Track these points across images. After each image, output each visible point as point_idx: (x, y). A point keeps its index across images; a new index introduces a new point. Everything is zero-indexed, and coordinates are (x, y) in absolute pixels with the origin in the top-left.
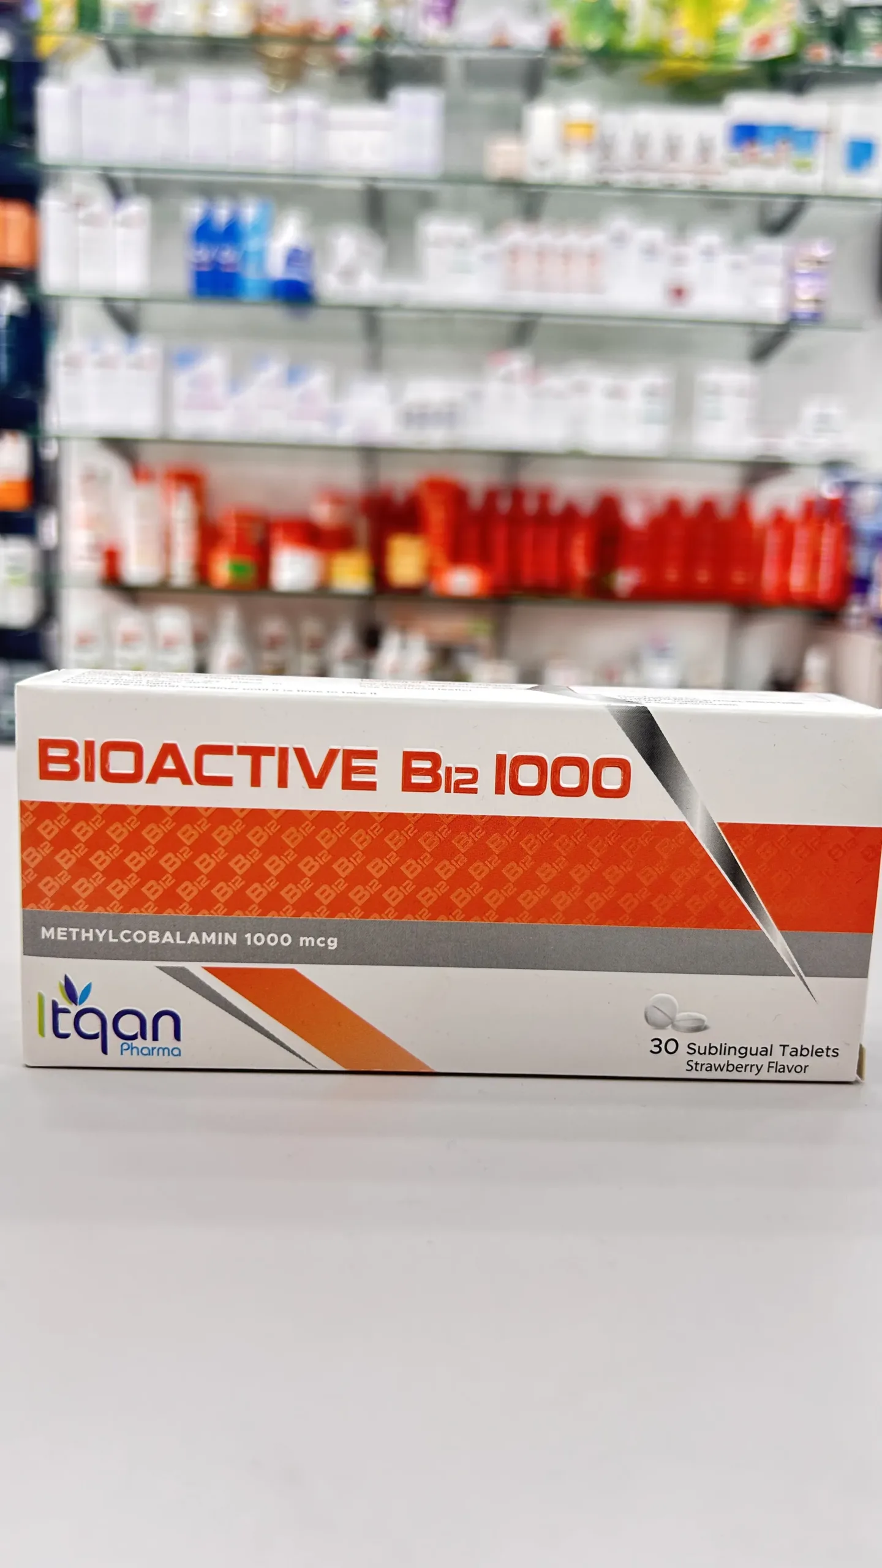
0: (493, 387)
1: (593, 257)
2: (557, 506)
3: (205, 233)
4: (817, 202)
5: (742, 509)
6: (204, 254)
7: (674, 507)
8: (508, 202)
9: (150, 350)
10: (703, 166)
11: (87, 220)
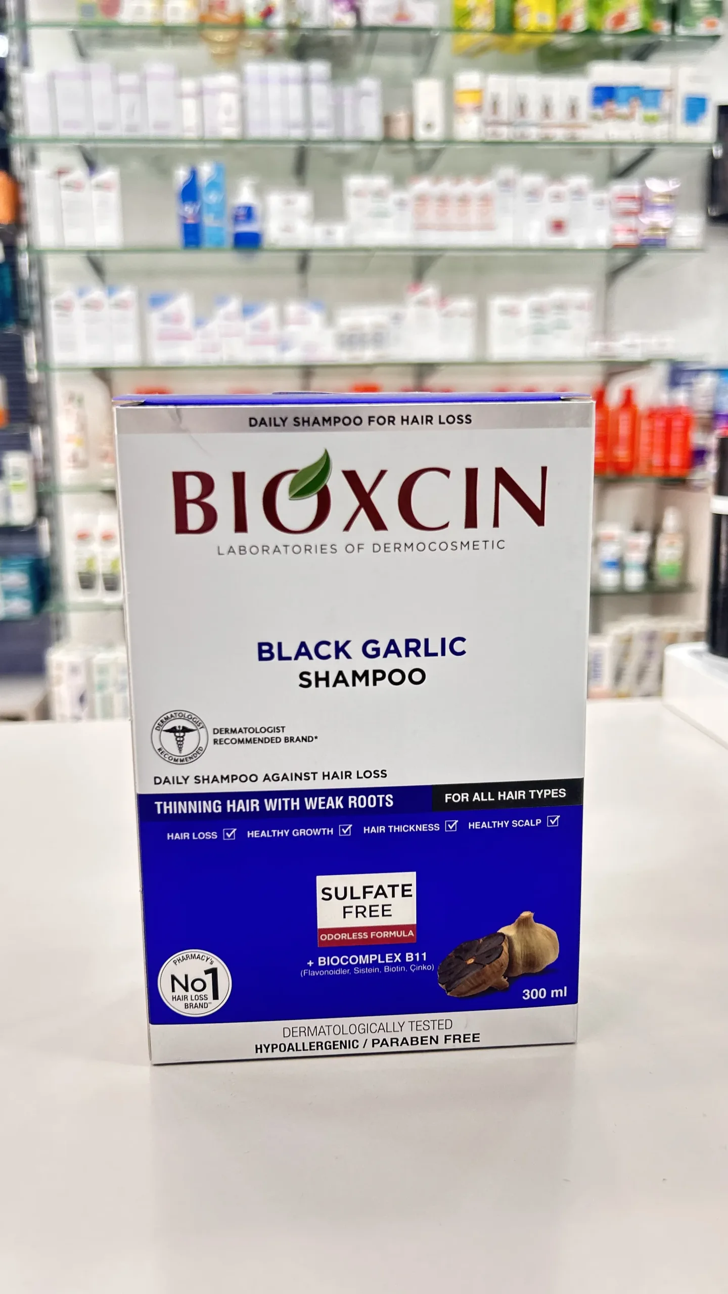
0: (411, 311)
4: (661, 148)
9: (127, 293)
10: (572, 121)
11: (68, 186)
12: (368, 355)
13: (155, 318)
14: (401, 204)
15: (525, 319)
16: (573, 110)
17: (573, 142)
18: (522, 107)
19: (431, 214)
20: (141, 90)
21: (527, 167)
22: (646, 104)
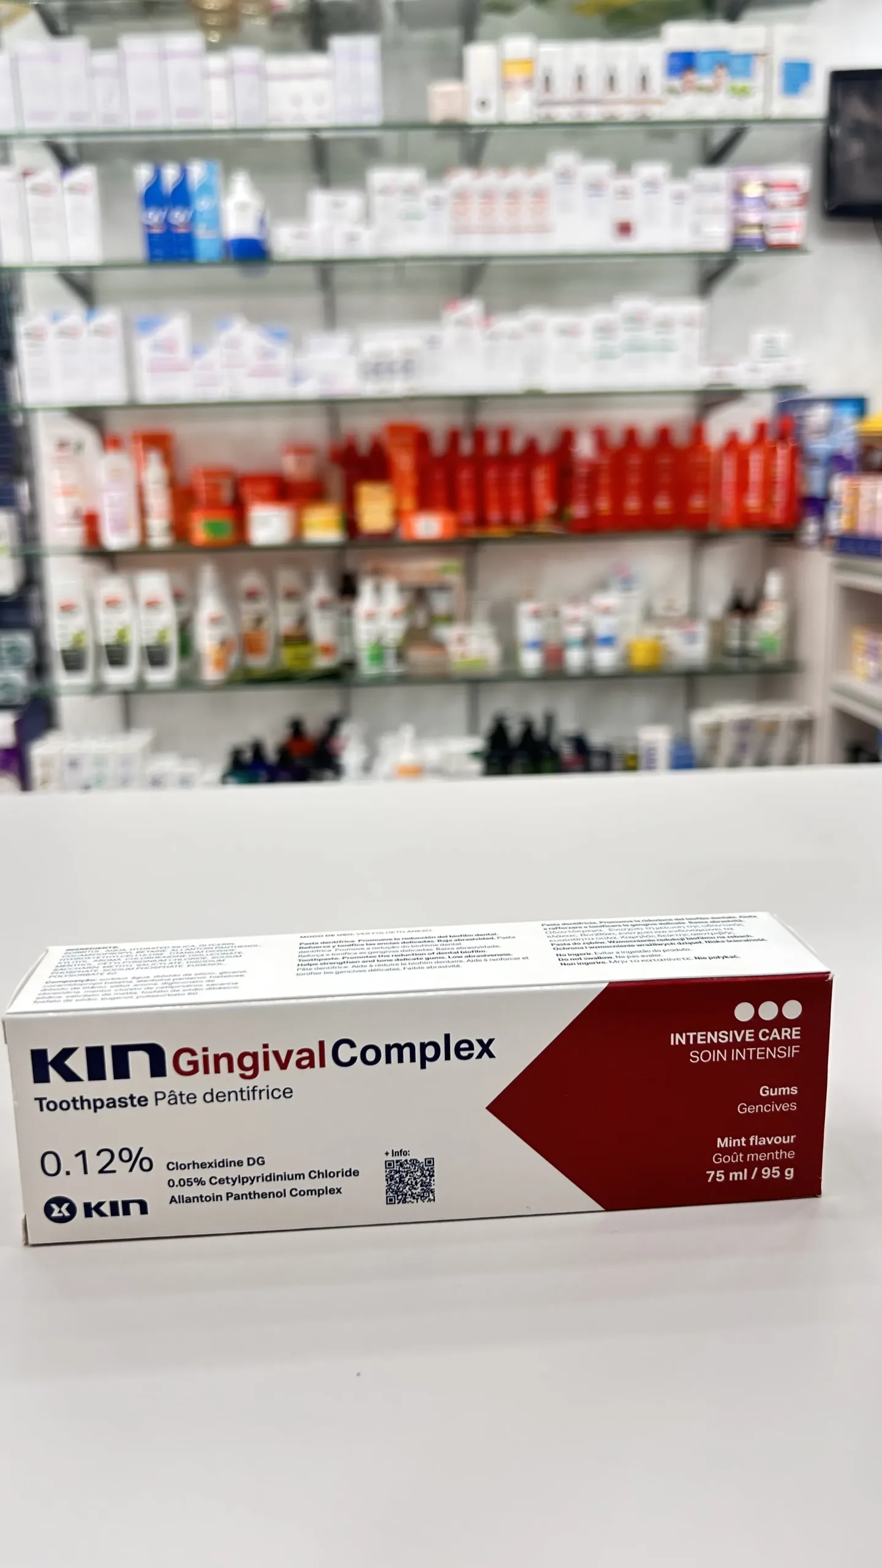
0: (448, 331)
1: (540, 195)
2: (517, 445)
3: (153, 196)
4: (754, 126)
5: (698, 432)
6: (154, 217)
7: (631, 435)
8: (451, 146)
9: (108, 317)
10: (643, 96)
11: (35, 189)
12: (397, 387)
13: (144, 347)
14: (437, 203)
15: (588, 341)
16: (644, 81)
17: (643, 123)
18: (580, 80)
19: (474, 214)
20: (120, 73)
21: (591, 154)
22: (734, 73)
